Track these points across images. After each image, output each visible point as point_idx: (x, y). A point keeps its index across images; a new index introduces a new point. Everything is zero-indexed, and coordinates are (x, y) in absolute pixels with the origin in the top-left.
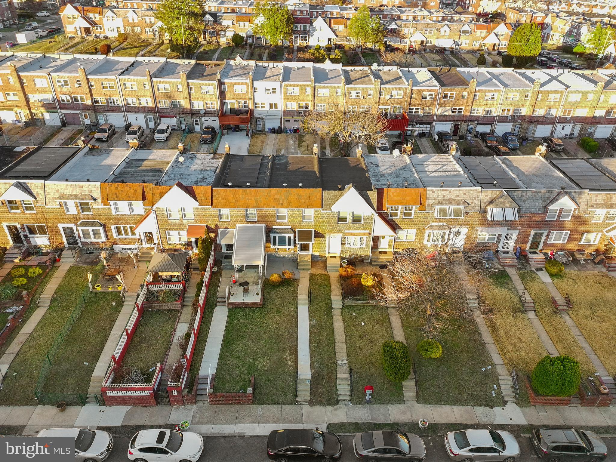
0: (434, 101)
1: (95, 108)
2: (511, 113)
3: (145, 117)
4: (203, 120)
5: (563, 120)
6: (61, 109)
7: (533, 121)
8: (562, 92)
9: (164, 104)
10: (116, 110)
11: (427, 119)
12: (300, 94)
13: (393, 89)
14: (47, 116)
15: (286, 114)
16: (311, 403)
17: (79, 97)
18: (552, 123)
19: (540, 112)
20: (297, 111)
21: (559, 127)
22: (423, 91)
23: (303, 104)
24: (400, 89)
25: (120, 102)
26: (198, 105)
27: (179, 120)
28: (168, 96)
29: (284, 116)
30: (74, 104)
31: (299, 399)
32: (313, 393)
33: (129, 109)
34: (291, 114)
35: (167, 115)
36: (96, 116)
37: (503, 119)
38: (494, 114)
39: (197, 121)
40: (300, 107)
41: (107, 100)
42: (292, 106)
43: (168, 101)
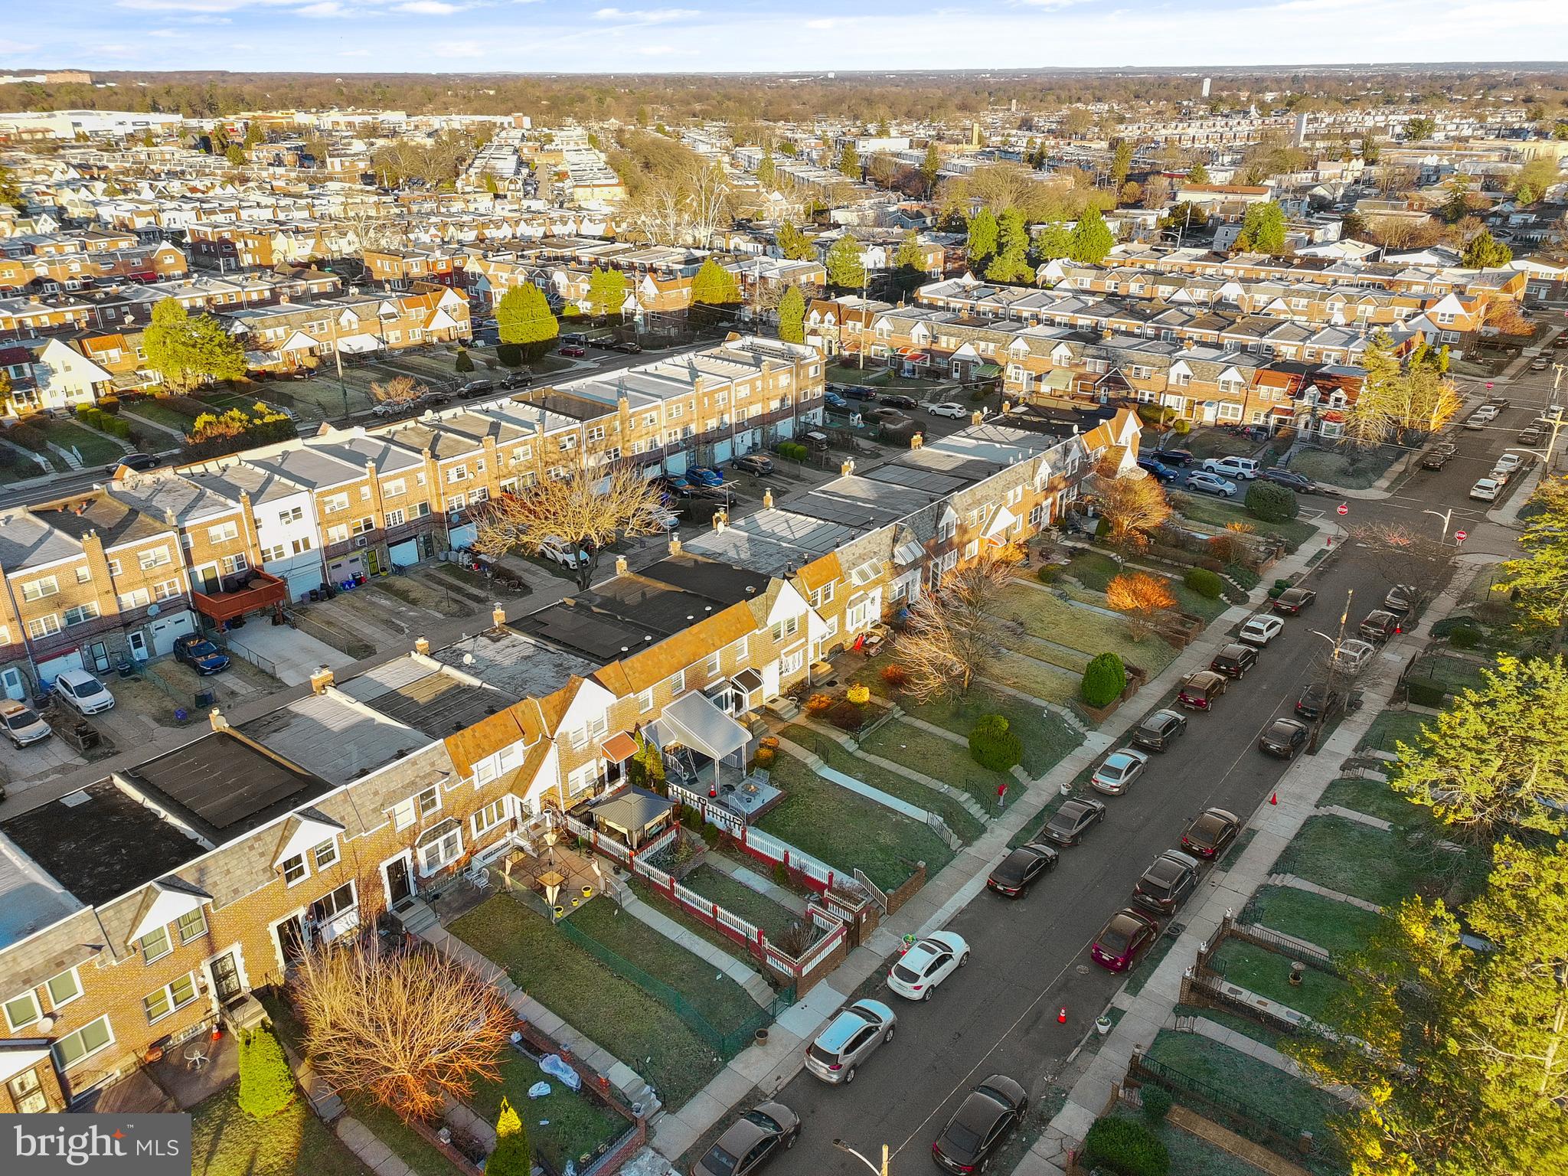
2: (679, 436)
4: (152, 630)
5: (741, 427)
7: (709, 439)
8: (728, 388)
9: (45, 626)
12: (351, 506)
13: (515, 446)
15: (332, 552)
18: (730, 436)
19: (712, 423)
20: (352, 540)
21: (737, 438)
22: (559, 435)
23: (360, 522)
24: (525, 443)
26: (134, 598)
27: (91, 651)
28: (54, 603)
29: (328, 558)
32: (959, 832)
34: (342, 550)
35: (55, 650)
37: (673, 449)
38: (660, 445)
39: (136, 638)
40: (355, 531)
42: (340, 533)
43: (54, 617)
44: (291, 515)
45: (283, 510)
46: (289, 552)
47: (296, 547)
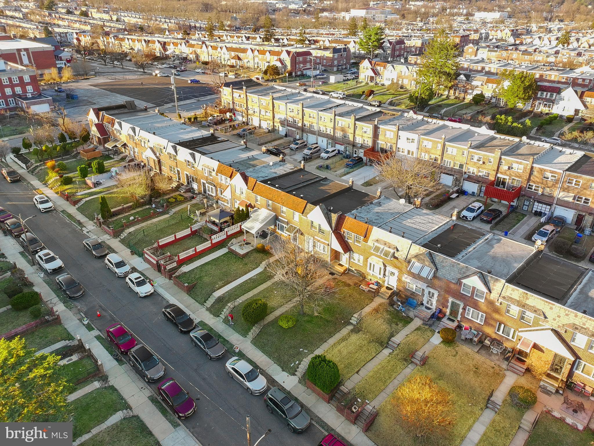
0: (557, 183)
1: (303, 129)
3: (327, 141)
4: (360, 151)
6: (287, 126)
9: (339, 134)
10: (313, 133)
11: (547, 200)
12: (432, 148)
13: (514, 162)
14: (281, 129)
16: (207, 309)
17: (297, 120)
20: (428, 162)
22: (545, 170)
23: (433, 156)
24: (520, 163)
25: (316, 128)
26: (359, 140)
27: (346, 148)
28: (343, 130)
30: (293, 125)
31: (205, 304)
32: (212, 306)
33: (320, 134)
34: (423, 162)
35: (339, 142)
36: (302, 134)
39: (356, 151)
40: (431, 159)
41: (310, 125)
42: (425, 157)
43: (342, 133)
44: (411, 141)
45: (409, 137)
46: (406, 153)
47: (409, 152)
